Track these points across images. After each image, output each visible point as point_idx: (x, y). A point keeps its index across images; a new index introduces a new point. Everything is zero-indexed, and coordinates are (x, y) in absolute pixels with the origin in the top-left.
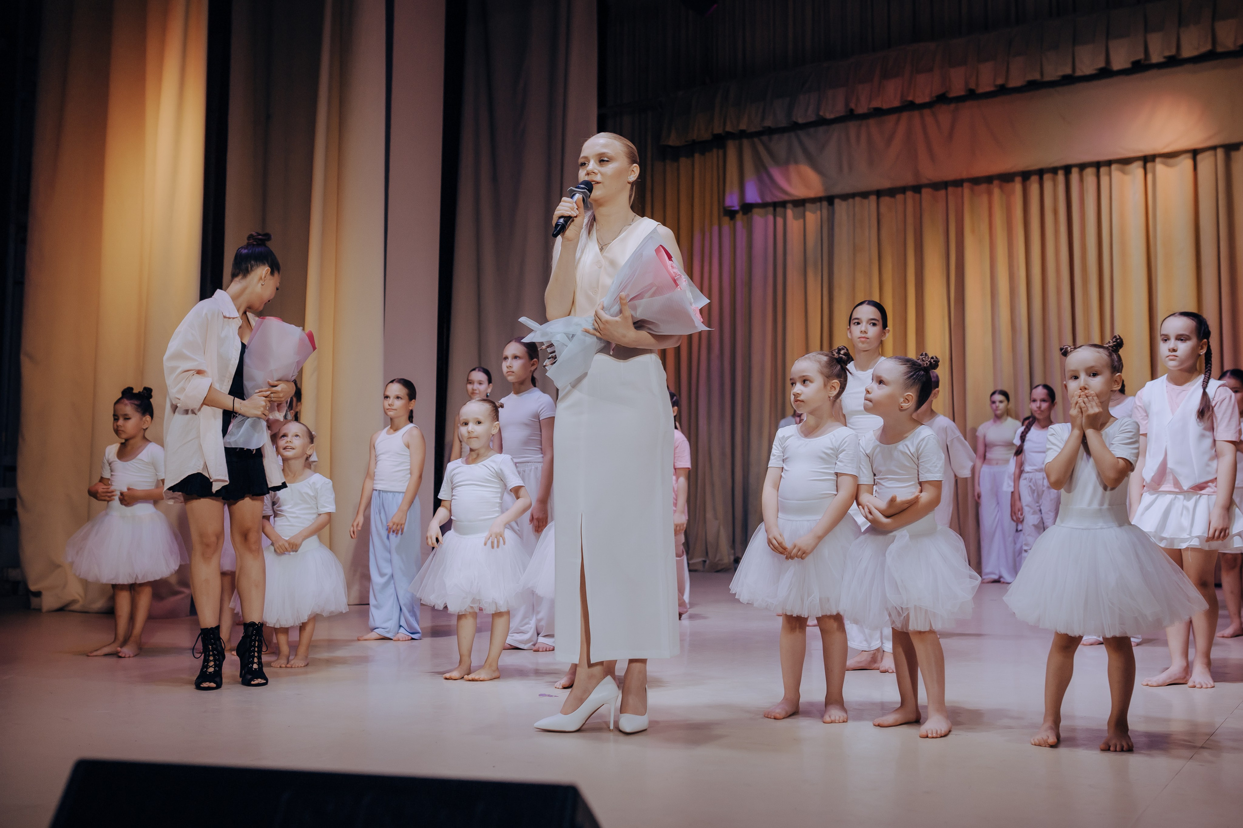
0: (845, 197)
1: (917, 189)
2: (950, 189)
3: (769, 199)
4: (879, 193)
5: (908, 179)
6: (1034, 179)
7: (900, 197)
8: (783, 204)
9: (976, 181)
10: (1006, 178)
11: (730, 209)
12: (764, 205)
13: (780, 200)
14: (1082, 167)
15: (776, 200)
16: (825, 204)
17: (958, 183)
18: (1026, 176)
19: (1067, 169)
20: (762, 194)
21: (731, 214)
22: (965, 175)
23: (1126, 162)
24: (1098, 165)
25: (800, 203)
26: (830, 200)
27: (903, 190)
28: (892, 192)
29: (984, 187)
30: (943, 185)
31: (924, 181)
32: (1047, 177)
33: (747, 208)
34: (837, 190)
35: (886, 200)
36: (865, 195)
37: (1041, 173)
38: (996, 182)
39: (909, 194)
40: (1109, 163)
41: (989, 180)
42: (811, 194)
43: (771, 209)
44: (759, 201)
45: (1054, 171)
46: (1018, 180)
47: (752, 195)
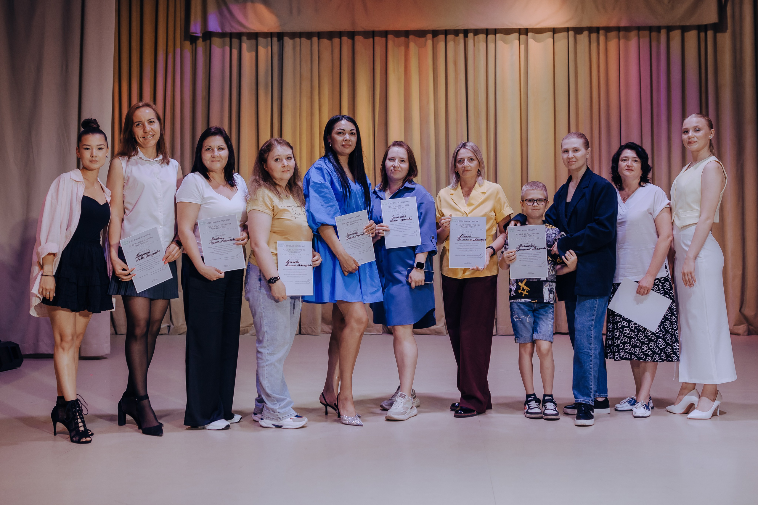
0: (293, 35)
1: (352, 35)
2: (377, 39)
3: (228, 30)
4: (320, 35)
5: (346, 26)
6: (442, 37)
7: (336, 41)
8: (239, 36)
9: (398, 34)
10: (421, 34)
11: (193, 34)
12: (222, 35)
13: (238, 31)
14: (476, 32)
15: (234, 31)
16: (275, 39)
17: (385, 34)
18: (435, 33)
19: (466, 32)
20: (222, 26)
21: (193, 39)
22: (391, 28)
23: (507, 32)
24: (487, 32)
25: (254, 36)
26: (280, 36)
27: (340, 34)
28: (330, 35)
29: (402, 39)
30: (371, 34)
31: (359, 29)
32: (450, 37)
33: (208, 36)
34: (288, 28)
35: (325, 42)
36: (309, 35)
37: (446, 33)
38: (411, 37)
39: (345, 39)
40: (495, 32)
41: (406, 34)
42: (265, 29)
43: (228, 40)
44: (220, 31)
45: (456, 33)
46: (430, 36)
47: (214, 26)
